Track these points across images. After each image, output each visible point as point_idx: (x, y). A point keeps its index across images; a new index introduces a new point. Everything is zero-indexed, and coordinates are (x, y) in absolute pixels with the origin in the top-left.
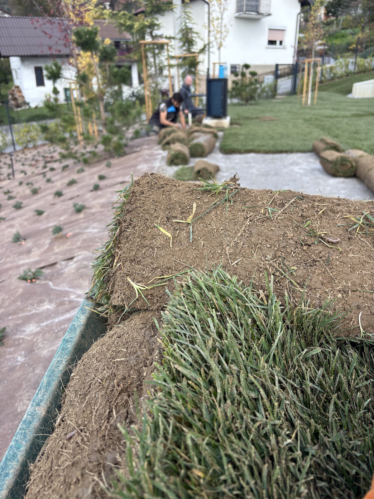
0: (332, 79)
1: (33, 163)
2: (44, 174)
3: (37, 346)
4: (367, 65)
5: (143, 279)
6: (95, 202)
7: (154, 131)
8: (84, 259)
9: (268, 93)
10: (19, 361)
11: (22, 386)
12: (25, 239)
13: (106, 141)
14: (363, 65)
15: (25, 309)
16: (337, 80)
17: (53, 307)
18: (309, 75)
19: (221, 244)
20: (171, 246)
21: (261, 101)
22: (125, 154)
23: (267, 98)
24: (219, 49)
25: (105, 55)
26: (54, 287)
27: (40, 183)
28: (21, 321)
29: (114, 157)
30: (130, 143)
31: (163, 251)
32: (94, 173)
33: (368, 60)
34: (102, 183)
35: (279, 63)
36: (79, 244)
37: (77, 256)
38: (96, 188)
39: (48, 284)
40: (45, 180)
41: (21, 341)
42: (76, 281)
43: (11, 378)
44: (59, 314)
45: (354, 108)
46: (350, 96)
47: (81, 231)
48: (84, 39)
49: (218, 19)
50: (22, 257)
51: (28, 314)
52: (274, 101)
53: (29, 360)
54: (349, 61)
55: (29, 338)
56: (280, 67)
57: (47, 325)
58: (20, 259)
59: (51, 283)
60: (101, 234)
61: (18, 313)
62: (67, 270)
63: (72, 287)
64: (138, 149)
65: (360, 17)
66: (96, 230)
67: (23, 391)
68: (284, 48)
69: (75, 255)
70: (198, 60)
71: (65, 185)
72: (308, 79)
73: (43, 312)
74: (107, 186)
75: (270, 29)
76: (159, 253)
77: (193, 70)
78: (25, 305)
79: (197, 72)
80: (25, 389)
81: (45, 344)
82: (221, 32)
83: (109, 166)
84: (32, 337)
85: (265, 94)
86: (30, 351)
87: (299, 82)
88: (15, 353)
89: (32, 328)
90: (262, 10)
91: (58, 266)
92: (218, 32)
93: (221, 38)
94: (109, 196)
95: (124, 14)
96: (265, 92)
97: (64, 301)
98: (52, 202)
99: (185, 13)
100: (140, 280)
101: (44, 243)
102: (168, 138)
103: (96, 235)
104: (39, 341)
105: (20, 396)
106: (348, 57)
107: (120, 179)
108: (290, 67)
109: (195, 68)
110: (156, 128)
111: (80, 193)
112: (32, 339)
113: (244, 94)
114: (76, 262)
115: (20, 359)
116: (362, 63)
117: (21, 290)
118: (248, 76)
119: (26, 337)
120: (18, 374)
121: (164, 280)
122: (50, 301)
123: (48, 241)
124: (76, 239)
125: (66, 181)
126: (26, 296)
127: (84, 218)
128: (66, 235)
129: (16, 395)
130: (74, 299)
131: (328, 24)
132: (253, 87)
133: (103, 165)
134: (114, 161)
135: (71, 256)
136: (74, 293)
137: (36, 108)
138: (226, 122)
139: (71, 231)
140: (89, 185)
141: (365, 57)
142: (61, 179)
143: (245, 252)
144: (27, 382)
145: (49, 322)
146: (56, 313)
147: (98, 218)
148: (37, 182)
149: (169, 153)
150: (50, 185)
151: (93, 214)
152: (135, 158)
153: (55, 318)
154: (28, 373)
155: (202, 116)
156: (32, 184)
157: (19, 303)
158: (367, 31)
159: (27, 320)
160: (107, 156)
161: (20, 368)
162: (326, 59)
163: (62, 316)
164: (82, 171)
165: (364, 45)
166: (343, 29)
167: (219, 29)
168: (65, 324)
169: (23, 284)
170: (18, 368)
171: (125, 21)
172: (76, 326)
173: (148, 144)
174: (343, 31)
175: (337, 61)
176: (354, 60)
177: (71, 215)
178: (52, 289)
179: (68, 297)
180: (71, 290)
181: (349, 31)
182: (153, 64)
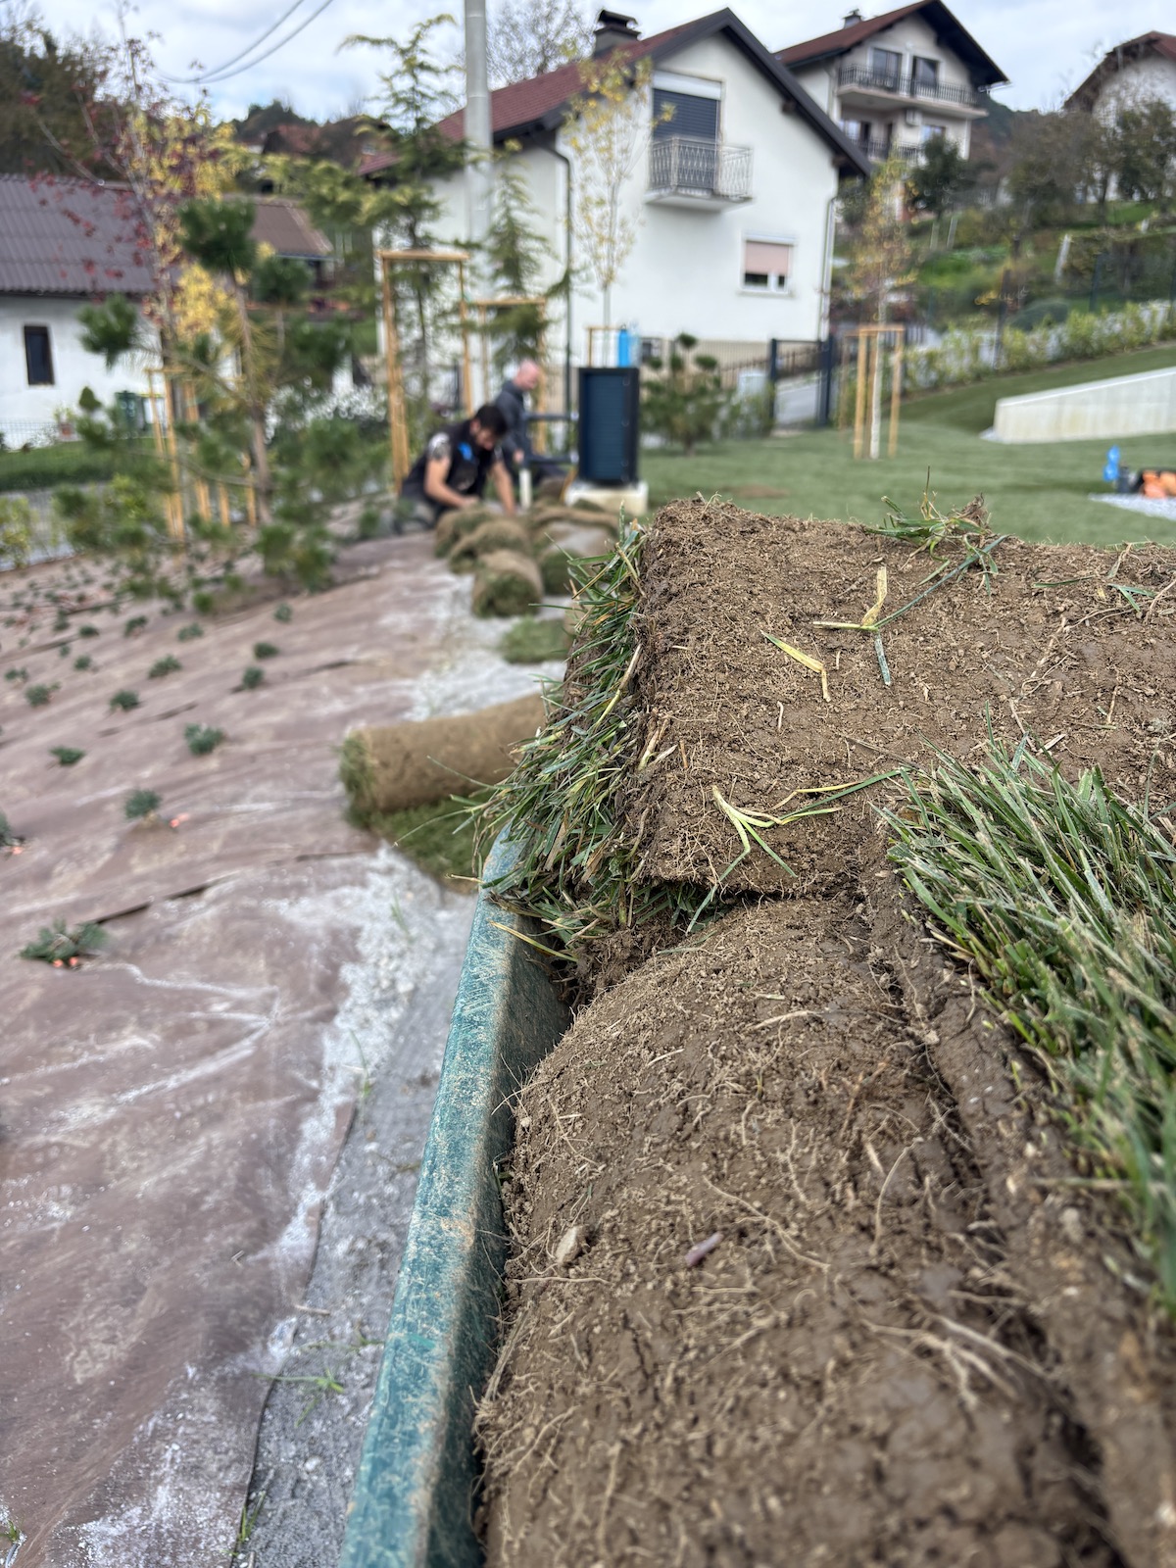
0: (935, 386)
1: (19, 614)
2: (63, 648)
3: (112, 1168)
4: (1032, 349)
5: (754, 795)
6: (254, 722)
7: (420, 520)
8: (240, 891)
9: (748, 421)
10: (53, 1219)
11: (81, 1296)
12: (22, 840)
13: (272, 544)
14: (1023, 351)
15: (54, 1050)
16: (948, 391)
17: (153, 1041)
18: (868, 371)
19: (991, 692)
20: (826, 695)
21: (730, 443)
22: (331, 585)
23: (747, 434)
24: (605, 286)
25: (272, 284)
26: (147, 981)
27: (50, 670)
28: (48, 1090)
29: (295, 593)
30: (346, 554)
31: (803, 712)
32: (237, 640)
33: (1037, 335)
34: (270, 668)
35: (780, 335)
36: (215, 847)
37: (216, 883)
38: (253, 681)
39: (122, 972)
40: (69, 662)
41: (54, 1153)
42: (221, 960)
43: (37, 1273)
44: (178, 1061)
45: (1007, 469)
46: (989, 436)
47: (217, 809)
48: (210, 235)
49: (601, 203)
50: (18, 892)
51: (66, 1066)
52: (768, 443)
53: (91, 1211)
54: (980, 339)
55: (83, 1143)
56: (783, 349)
57: (139, 1100)
58: (13, 901)
59: (135, 970)
60: (285, 816)
61: (32, 1067)
62: (187, 925)
63: (210, 980)
64: (374, 570)
65: (1007, 213)
66: (267, 806)
67: (86, 1314)
68: (791, 295)
69: (210, 880)
70: (546, 317)
71: (144, 675)
72: (868, 386)
73: (120, 1059)
74: (286, 677)
75: (749, 242)
76: (793, 716)
77: (529, 343)
78: (56, 1038)
79: (540, 349)
80: (91, 1306)
81: (141, 1159)
82: (611, 241)
83: (283, 617)
84: (93, 1138)
85: (739, 424)
86: (92, 1181)
87: (839, 393)
88: (38, 1194)
89: (86, 1111)
90: (726, 184)
91: (154, 914)
92: (602, 240)
93: (610, 257)
94: (301, 703)
95: (330, 171)
96: (742, 417)
97: (191, 1023)
98: (105, 727)
99: (507, 179)
100: (745, 798)
101: (94, 848)
102: (467, 540)
103: (269, 820)
104: (120, 1149)
105: (77, 1329)
106: (977, 325)
107: (327, 656)
108: (808, 351)
109: (537, 340)
110: (423, 510)
111: (198, 696)
112: (95, 1145)
113: (678, 420)
114: (216, 901)
115: (59, 1212)
116: (1017, 344)
117: (34, 993)
118: (692, 368)
119: (69, 1141)
120: (61, 1259)
121: (824, 800)
122: (144, 1025)
123: (108, 842)
124: (202, 831)
125: (146, 663)
126: (53, 1011)
127: (221, 771)
128: (169, 821)
129: (64, 1328)
130: (225, 1016)
131: (916, 232)
132: (706, 401)
133: (266, 614)
134: (300, 605)
135: (195, 885)
136: (223, 998)
137: (26, 448)
138: (635, 498)
139: (183, 809)
140: (225, 675)
141: (1028, 328)
142: (124, 658)
143: (1074, 712)
144: (99, 1284)
145: (145, 1089)
146: (170, 1061)
147: (270, 769)
148: (40, 670)
149: (477, 579)
150: (86, 677)
151: (252, 758)
152: (368, 596)
153: (167, 1075)
154: (98, 1254)
155: (559, 479)
156: (24, 675)
157: (30, 1034)
158: (1029, 253)
159: (69, 1086)
160: (273, 591)
161: (62, 1239)
162: (915, 331)
163: (191, 1068)
164: (195, 633)
165: (1022, 294)
166: (959, 247)
167: (605, 232)
168: (205, 1093)
169: (41, 971)
170: (55, 1239)
171: (332, 189)
172: (482, 978)
173: (403, 557)
174: (958, 255)
175: (947, 337)
176: (995, 336)
177: (175, 764)
178: (143, 987)
179: (204, 1008)
180: (209, 987)
181: (975, 254)
182: (416, 318)
